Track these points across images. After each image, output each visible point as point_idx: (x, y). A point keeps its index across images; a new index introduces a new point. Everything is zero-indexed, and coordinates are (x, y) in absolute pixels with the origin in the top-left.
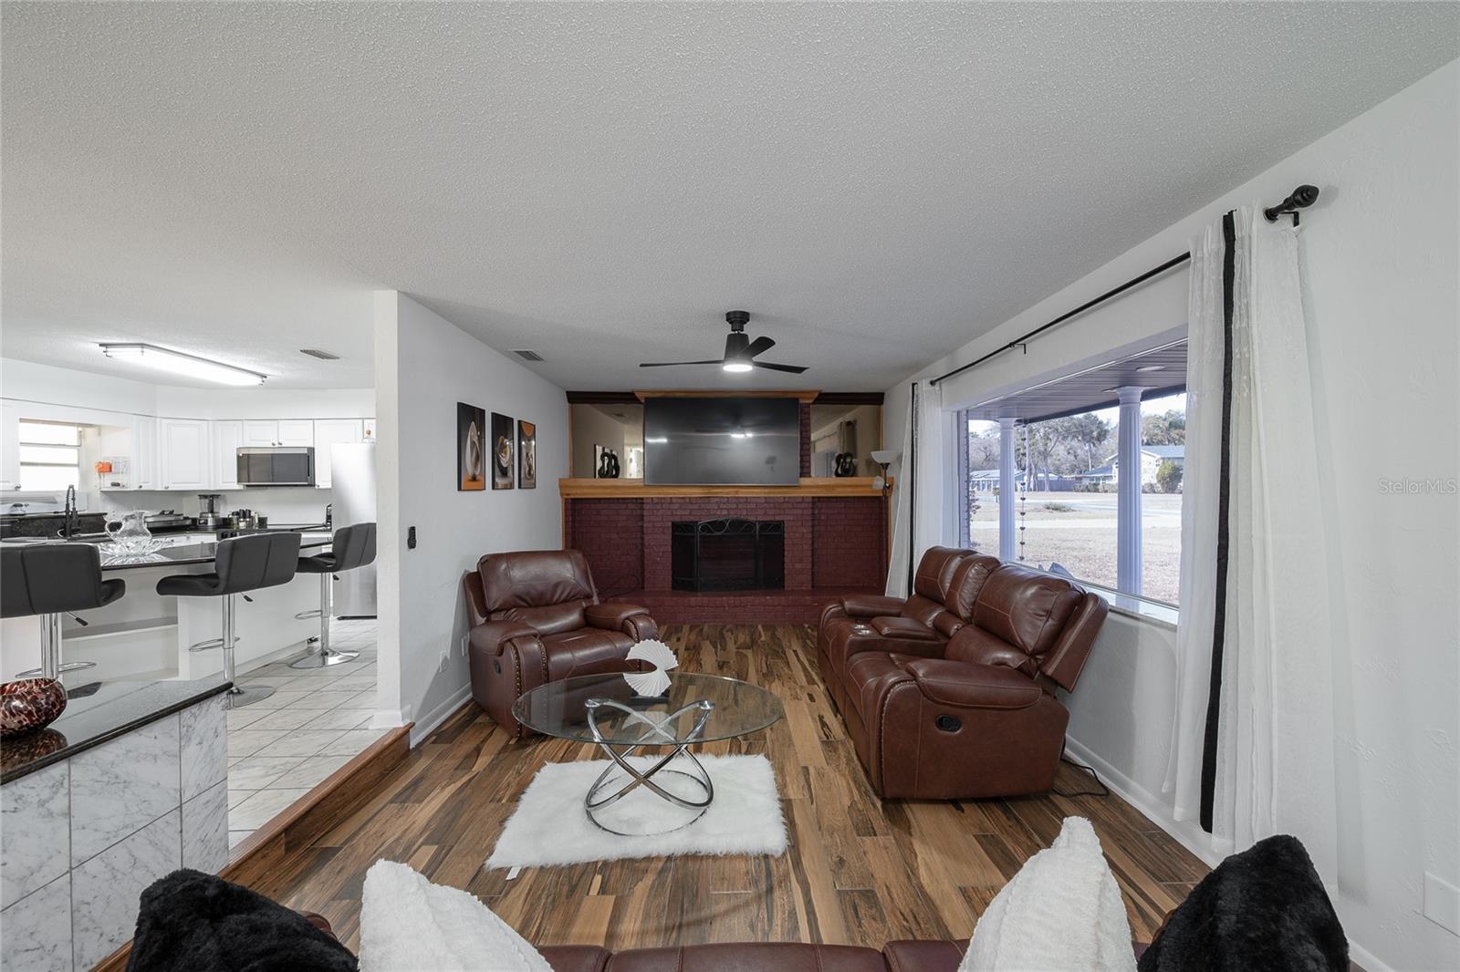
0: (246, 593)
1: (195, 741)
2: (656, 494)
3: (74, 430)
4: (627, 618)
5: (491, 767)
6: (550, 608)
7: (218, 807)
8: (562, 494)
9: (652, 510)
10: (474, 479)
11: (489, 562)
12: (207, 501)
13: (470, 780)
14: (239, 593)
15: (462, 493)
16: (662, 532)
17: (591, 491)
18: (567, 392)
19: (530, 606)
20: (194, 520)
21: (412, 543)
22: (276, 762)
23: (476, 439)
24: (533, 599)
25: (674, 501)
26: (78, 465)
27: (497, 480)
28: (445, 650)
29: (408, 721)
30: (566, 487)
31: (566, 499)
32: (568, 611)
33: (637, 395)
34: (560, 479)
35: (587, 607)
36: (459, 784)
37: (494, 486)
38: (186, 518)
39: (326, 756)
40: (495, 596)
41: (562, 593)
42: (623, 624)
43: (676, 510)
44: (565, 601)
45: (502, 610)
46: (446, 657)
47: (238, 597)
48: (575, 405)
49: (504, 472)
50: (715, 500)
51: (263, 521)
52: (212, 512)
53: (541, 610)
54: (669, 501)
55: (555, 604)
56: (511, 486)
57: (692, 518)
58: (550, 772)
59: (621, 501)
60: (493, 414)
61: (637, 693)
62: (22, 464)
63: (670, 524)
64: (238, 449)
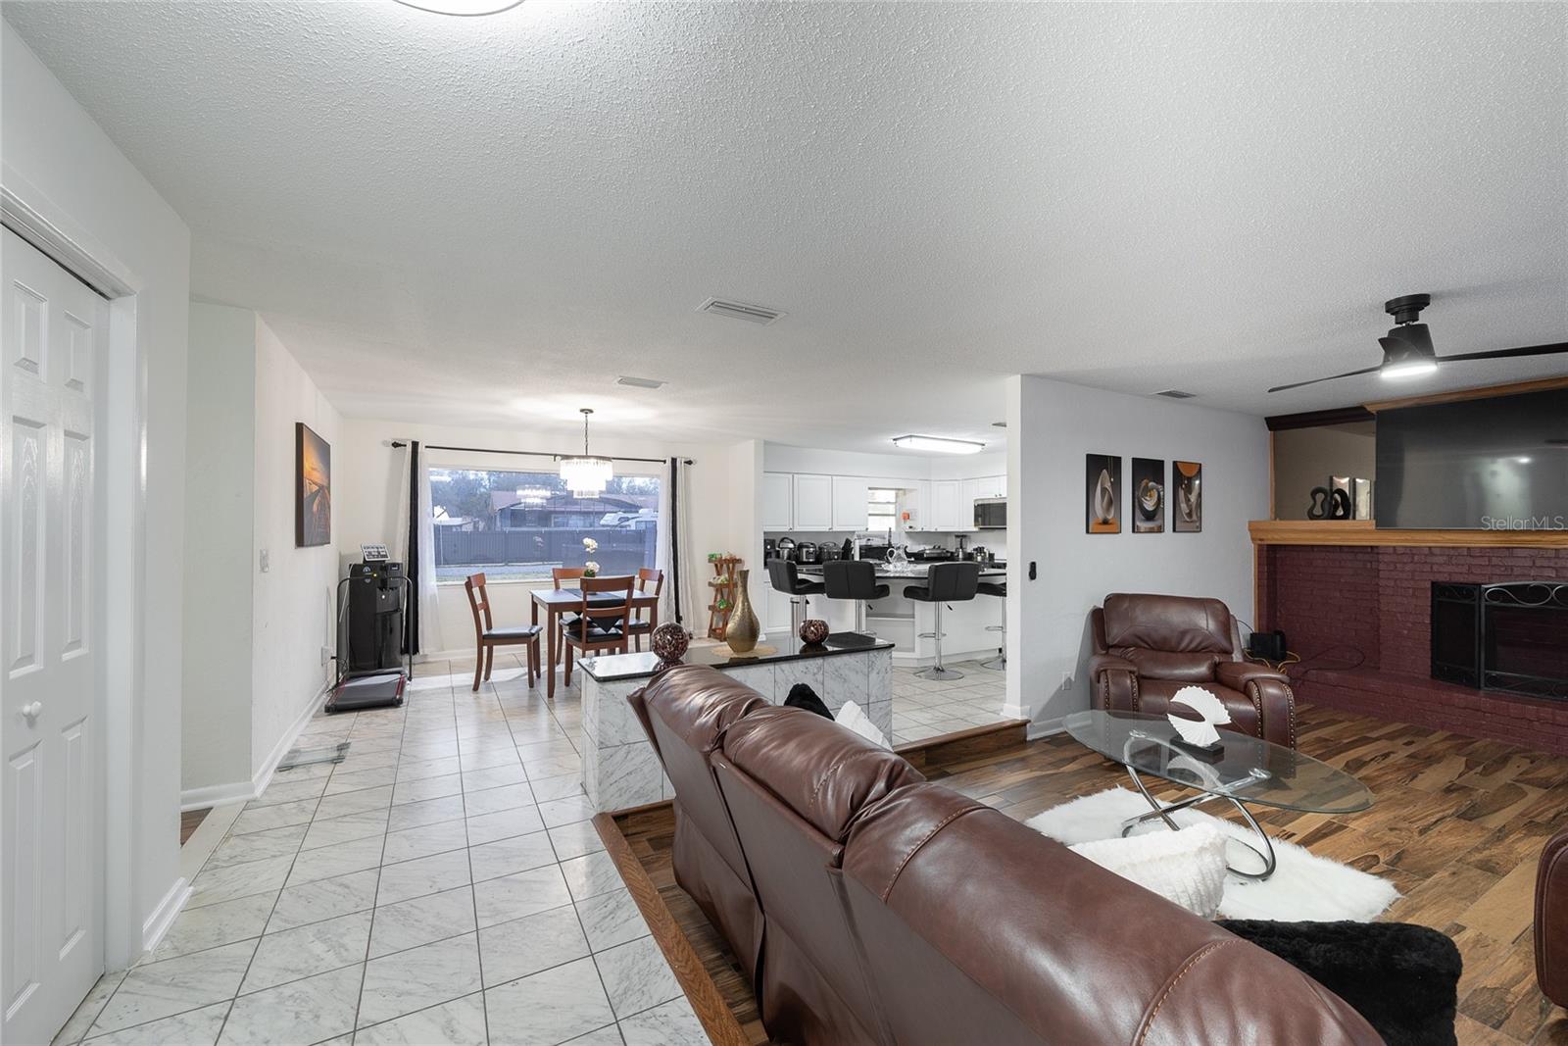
0: (948, 603)
1: (875, 672)
2: (1397, 541)
3: (894, 492)
4: (1252, 680)
5: (1075, 773)
6: (1173, 655)
7: (887, 714)
8: (1253, 539)
9: (1395, 563)
10: (1105, 522)
11: (1114, 600)
12: (959, 539)
13: (1052, 774)
14: (943, 603)
15: (1089, 535)
16: (1414, 595)
17: (1293, 536)
18: (1266, 419)
19: (1153, 649)
20: (952, 553)
21: (1033, 575)
22: (942, 715)
23: (1108, 485)
24: (1155, 643)
25: (1437, 551)
26: (895, 515)
27: (1138, 523)
28: (1070, 671)
29: (1025, 718)
30: (1258, 530)
31: (1259, 545)
32: (1196, 662)
33: (1369, 408)
34: (1250, 522)
35: (1219, 663)
36: (1044, 773)
37: (1135, 530)
38: (947, 552)
39: (966, 721)
40: (1116, 632)
41: (1191, 642)
42: (1246, 686)
43: (1441, 565)
44: (1195, 651)
45: (1120, 647)
46: (1069, 678)
47: (944, 604)
48: (1280, 433)
49: (1150, 516)
50: (1525, 553)
51: (991, 556)
52: (961, 547)
53: (1163, 654)
54: (1426, 551)
55: (1181, 652)
56: (1160, 530)
57: (1471, 579)
58: (1119, 793)
59: (1346, 550)
60: (1135, 461)
61: (1182, 739)
62: (870, 515)
63: (1428, 585)
64: (976, 500)
